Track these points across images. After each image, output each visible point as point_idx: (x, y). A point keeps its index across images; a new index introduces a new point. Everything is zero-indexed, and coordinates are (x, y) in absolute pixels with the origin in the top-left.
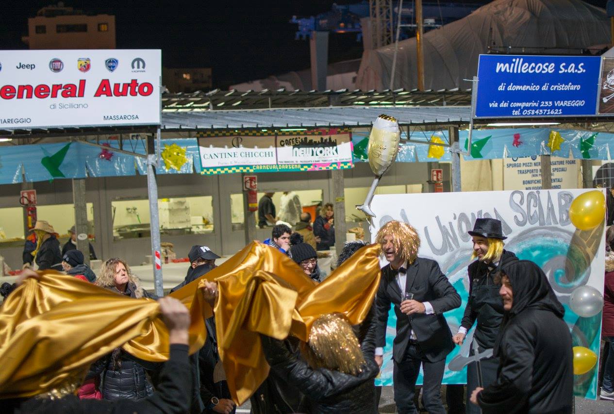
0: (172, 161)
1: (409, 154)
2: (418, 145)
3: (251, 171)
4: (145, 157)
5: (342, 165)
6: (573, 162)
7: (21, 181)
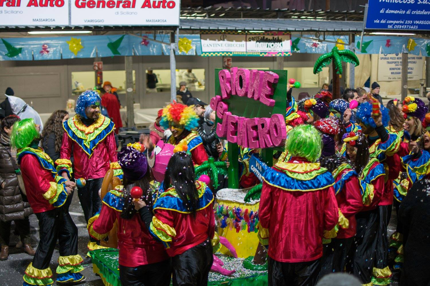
0: (184, 47)
1: (323, 49)
2: (329, 43)
3: (231, 55)
4: (170, 45)
5: (285, 54)
6: (421, 58)
7: (95, 56)
